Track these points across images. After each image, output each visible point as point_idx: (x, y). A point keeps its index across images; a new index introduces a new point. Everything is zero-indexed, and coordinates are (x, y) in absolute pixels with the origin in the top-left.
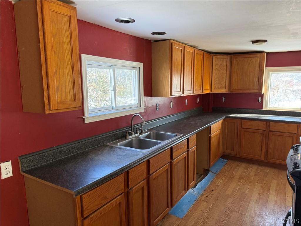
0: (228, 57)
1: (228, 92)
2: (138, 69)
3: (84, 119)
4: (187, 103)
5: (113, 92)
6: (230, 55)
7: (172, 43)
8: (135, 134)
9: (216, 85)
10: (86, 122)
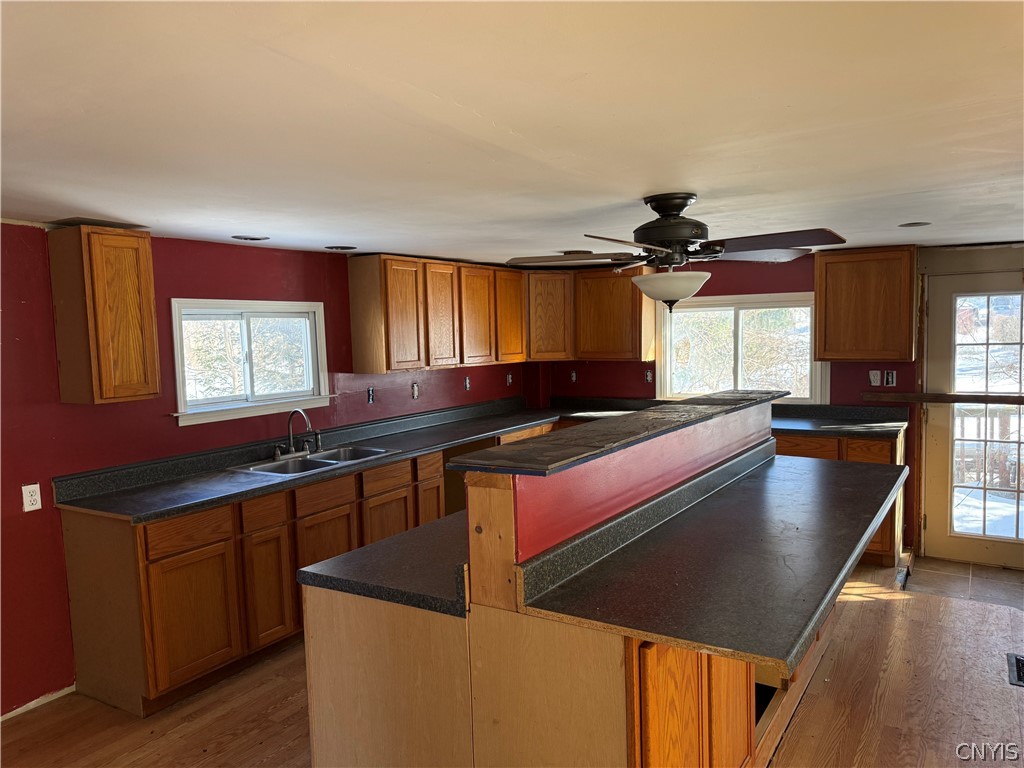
0: (569, 277)
1: (572, 359)
2: (311, 315)
3: (177, 418)
4: (468, 386)
5: (247, 366)
6: (571, 272)
7: (385, 260)
8: (297, 451)
9: (540, 343)
10: (181, 423)
